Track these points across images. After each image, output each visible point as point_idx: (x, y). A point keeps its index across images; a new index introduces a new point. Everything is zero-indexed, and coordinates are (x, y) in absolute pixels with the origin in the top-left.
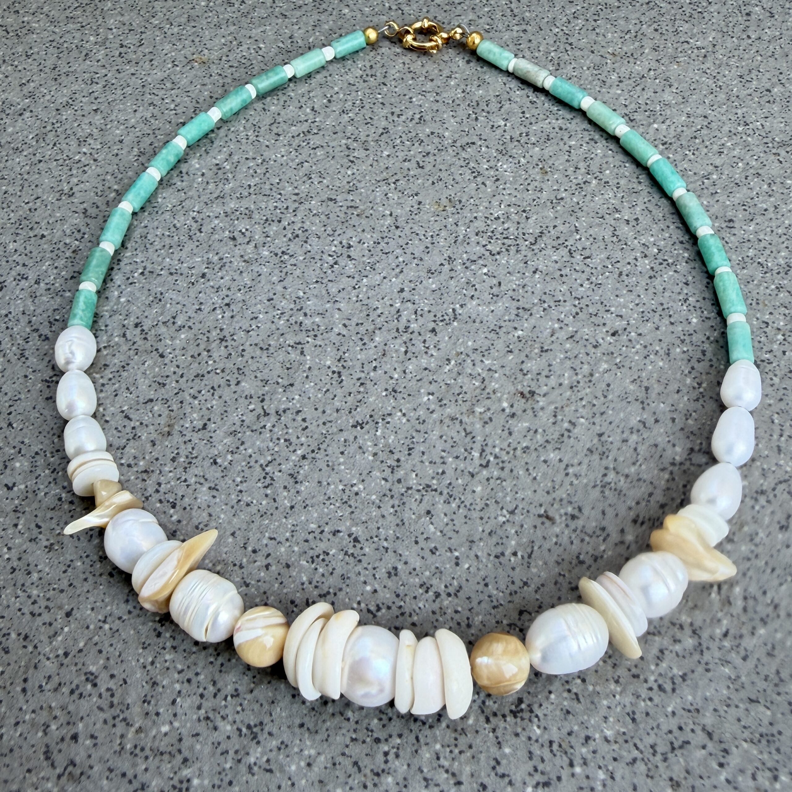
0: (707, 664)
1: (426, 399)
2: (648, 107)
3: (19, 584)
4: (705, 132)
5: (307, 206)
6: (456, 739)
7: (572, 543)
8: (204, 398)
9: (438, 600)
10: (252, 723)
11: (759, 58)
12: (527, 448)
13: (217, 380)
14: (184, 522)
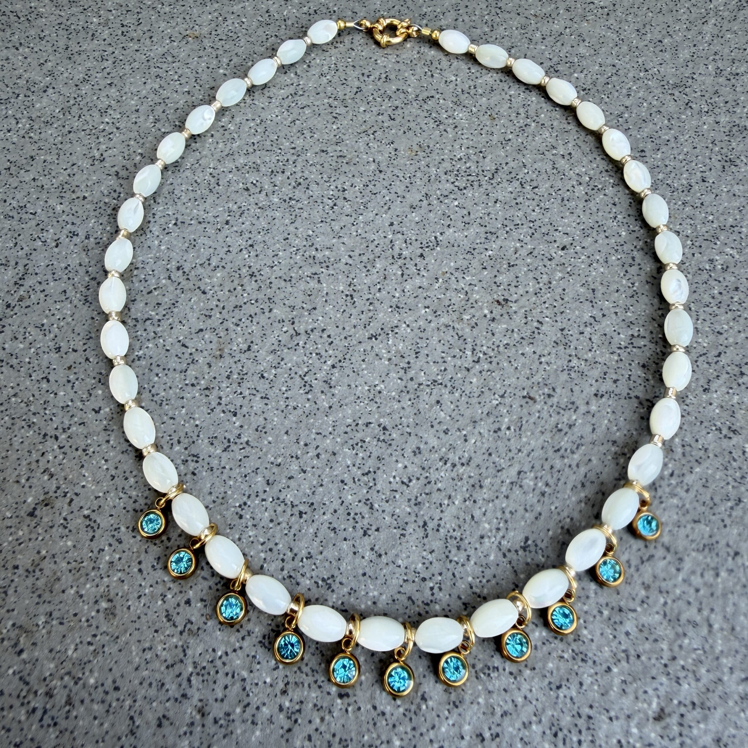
0: (660, 498)
1: (423, 311)
2: (568, 59)
3: (120, 489)
4: (614, 78)
5: (303, 157)
6: (483, 572)
7: (551, 416)
8: (245, 325)
9: (455, 469)
10: (326, 577)
11: (650, 14)
12: (508, 344)
13: (252, 310)
14: (246, 427)
